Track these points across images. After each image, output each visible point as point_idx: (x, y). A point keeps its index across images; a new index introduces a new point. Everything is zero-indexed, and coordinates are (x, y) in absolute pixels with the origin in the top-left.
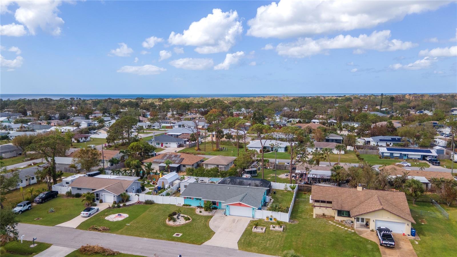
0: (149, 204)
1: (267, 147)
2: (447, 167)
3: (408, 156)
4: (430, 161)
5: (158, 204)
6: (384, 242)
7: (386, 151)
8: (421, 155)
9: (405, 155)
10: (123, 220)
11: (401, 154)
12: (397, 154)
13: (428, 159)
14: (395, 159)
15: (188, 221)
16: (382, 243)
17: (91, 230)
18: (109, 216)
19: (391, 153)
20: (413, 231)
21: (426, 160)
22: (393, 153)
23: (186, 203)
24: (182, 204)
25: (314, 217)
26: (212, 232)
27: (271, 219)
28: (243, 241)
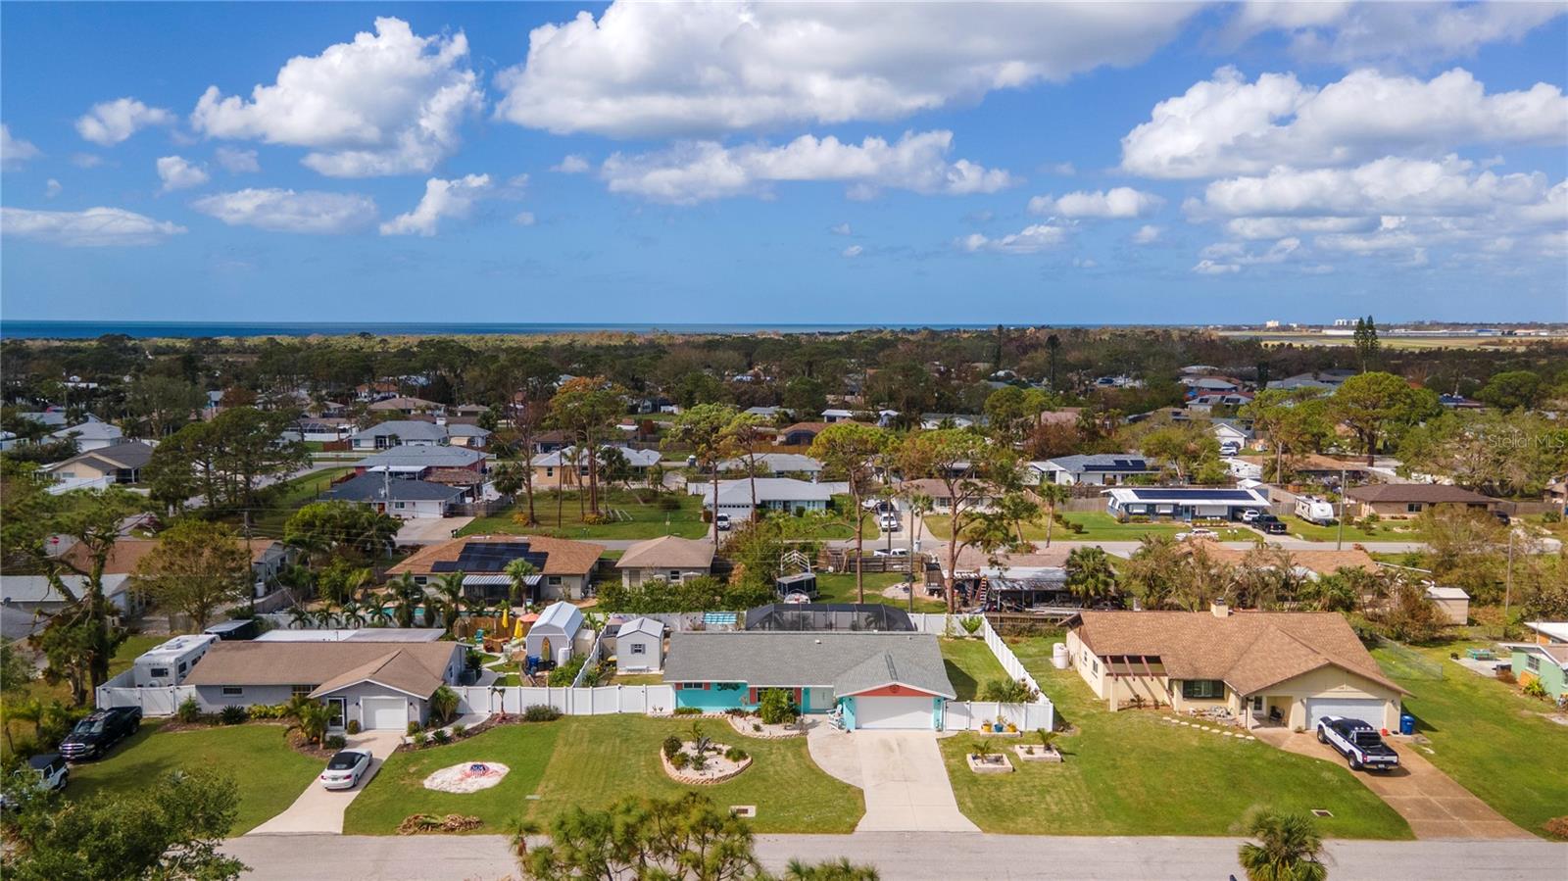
0: (544, 720)
1: (775, 502)
2: (1306, 538)
3: (1193, 512)
4: (1254, 522)
5: (577, 718)
6: (1370, 758)
7: (1135, 499)
8: (1229, 507)
9: (1187, 508)
10: (501, 784)
11: (1176, 506)
12: (1165, 505)
13: (1246, 516)
14: (1162, 521)
15: (743, 763)
16: (1365, 762)
17: (415, 833)
18: (434, 775)
19: (1148, 505)
20: (1407, 721)
21: (1240, 520)
22: (1154, 505)
23: (682, 705)
24: (669, 709)
25: (1113, 708)
26: (849, 786)
27: (999, 729)
28: (971, 805)
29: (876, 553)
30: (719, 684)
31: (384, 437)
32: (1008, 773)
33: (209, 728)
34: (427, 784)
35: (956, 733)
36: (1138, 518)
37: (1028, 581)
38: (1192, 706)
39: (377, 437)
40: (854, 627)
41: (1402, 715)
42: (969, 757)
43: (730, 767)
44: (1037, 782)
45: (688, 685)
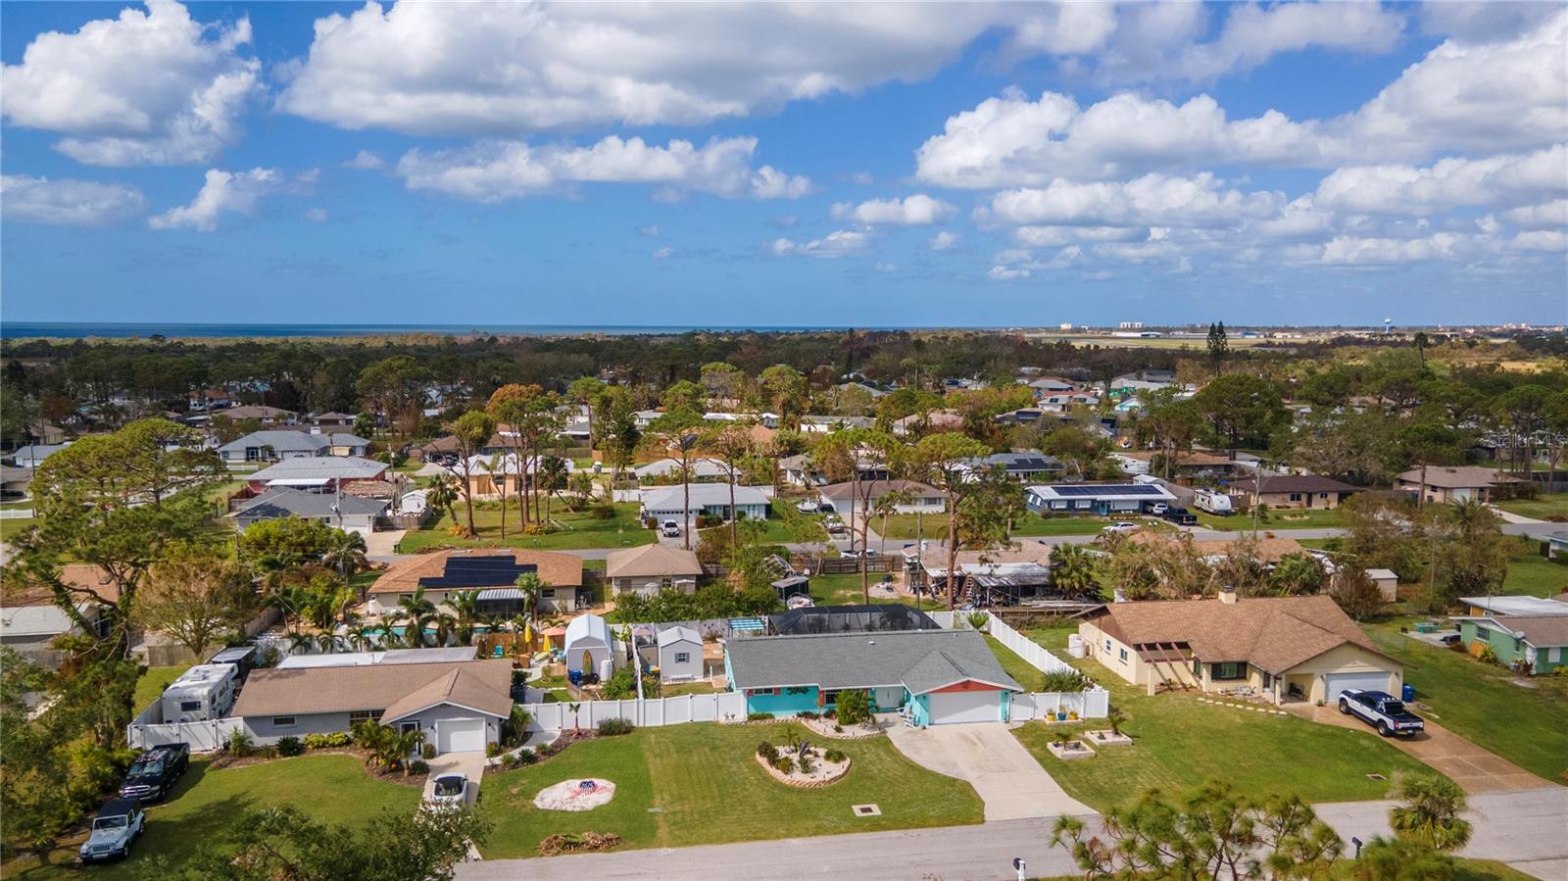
0: (619, 733)
2: (1216, 528)
3: (1109, 506)
4: (1166, 515)
5: (652, 730)
6: (1401, 725)
7: (1056, 496)
8: (1140, 501)
9: (1103, 503)
11: (1093, 501)
12: (1083, 501)
13: (1156, 509)
14: (1081, 516)
15: (845, 764)
16: (1396, 729)
17: (558, 853)
18: (540, 793)
19: (1069, 501)
20: (1409, 690)
21: (1151, 513)
22: (1074, 501)
23: (753, 711)
24: (741, 716)
25: (1151, 692)
26: (955, 780)
27: (1062, 717)
28: (1076, 790)
29: (843, 555)
30: (789, 689)
31: (256, 448)
32: (1091, 758)
33: (266, 762)
34: (538, 803)
35: (1023, 724)
36: (1060, 514)
37: (1013, 576)
38: (1220, 687)
39: (248, 449)
40: (870, 628)
41: (1404, 685)
42: (1050, 745)
43: (837, 769)
44: (1122, 765)
45: (758, 691)
